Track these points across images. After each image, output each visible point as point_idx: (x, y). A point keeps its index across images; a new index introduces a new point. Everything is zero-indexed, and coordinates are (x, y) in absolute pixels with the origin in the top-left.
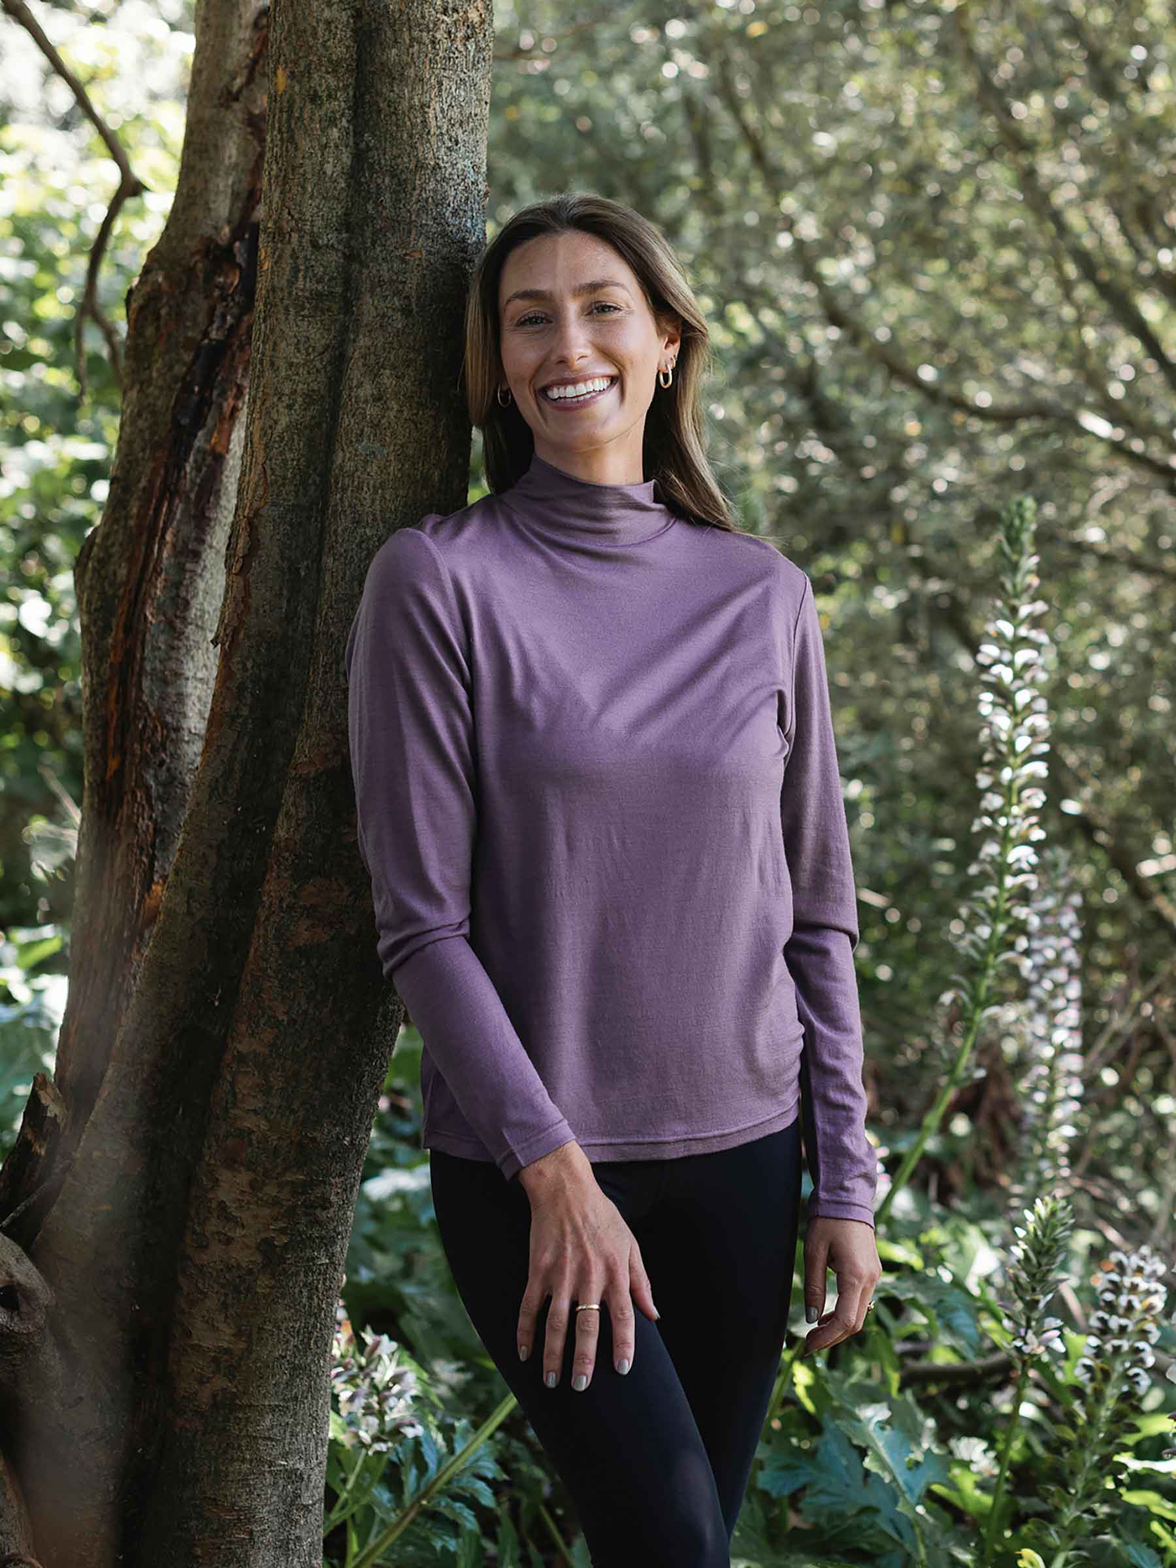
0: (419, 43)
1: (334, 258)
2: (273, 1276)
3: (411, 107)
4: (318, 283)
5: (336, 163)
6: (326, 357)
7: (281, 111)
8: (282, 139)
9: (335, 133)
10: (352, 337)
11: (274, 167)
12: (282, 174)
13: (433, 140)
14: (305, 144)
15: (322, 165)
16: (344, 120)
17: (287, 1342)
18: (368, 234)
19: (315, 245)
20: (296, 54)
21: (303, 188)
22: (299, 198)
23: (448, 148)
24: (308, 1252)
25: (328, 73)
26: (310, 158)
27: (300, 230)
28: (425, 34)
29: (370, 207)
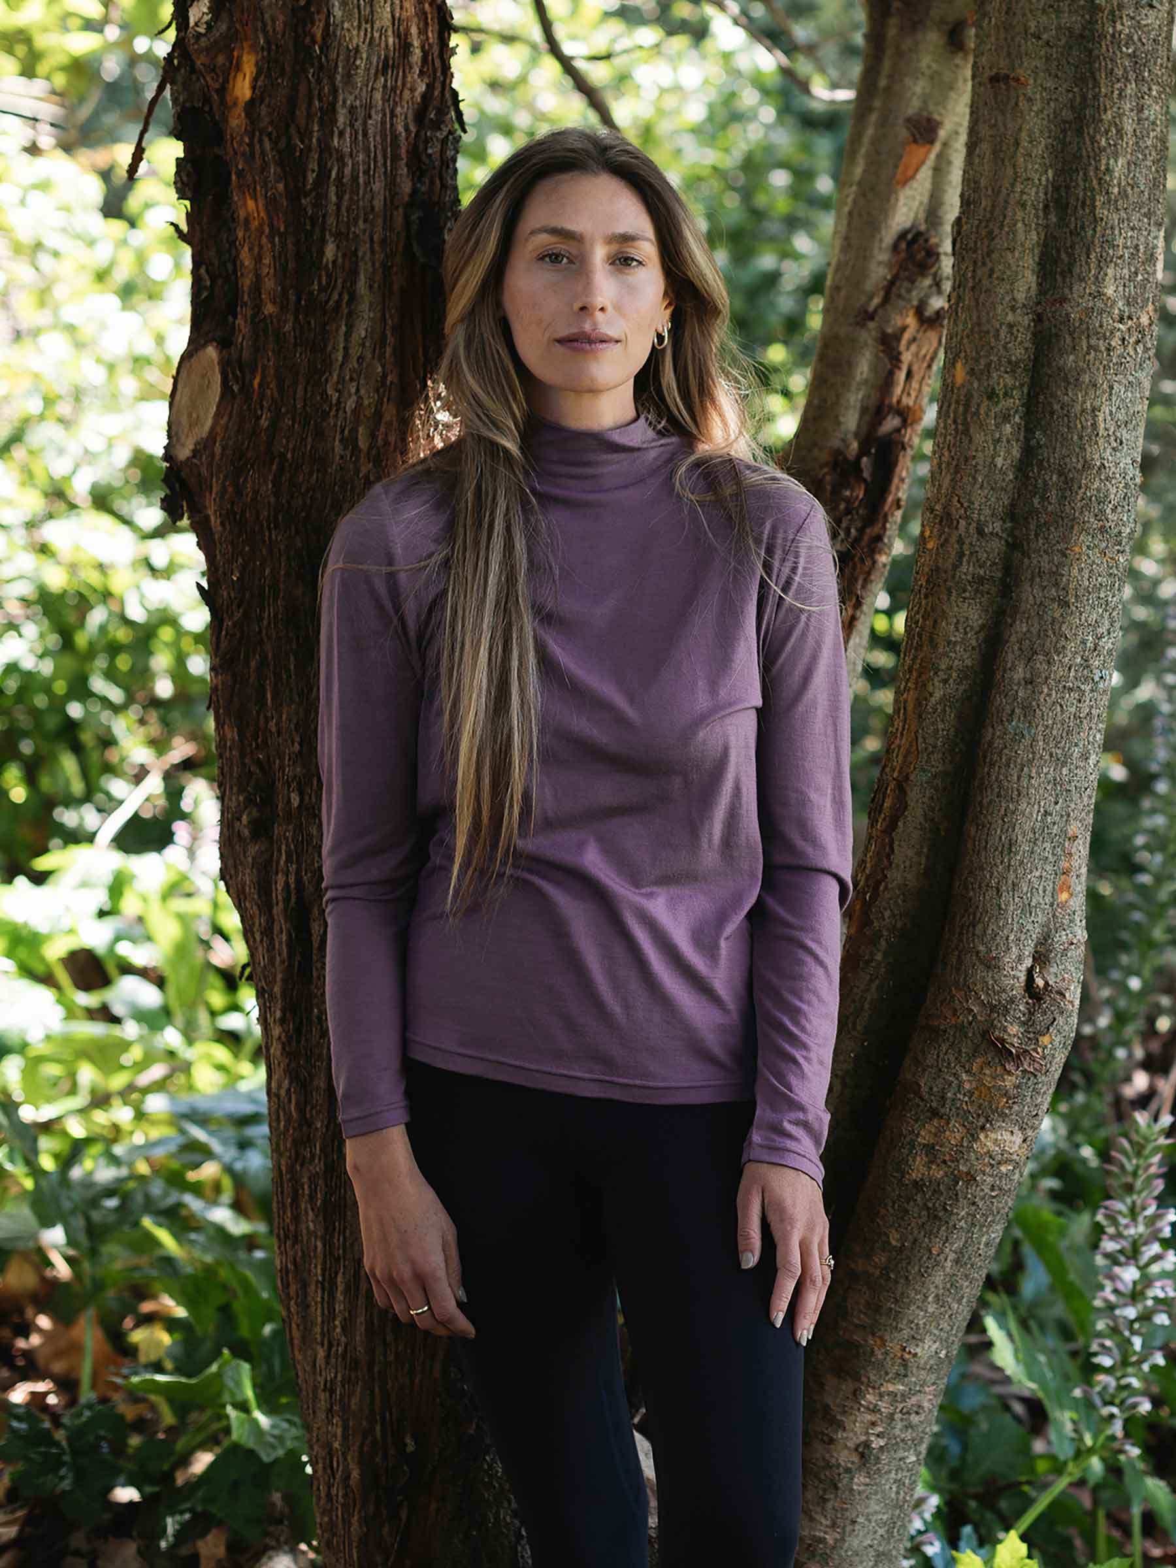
0: (1095, 351)
1: (996, 546)
2: (869, 1475)
3: (1083, 411)
4: (980, 567)
5: (1006, 458)
6: (982, 635)
7: (957, 402)
8: (956, 430)
9: (1008, 428)
10: (1009, 620)
11: (946, 454)
12: (954, 463)
13: (1101, 441)
14: (979, 437)
15: (993, 457)
16: (1017, 417)
17: (875, 1532)
18: (1032, 527)
19: (980, 532)
20: (977, 353)
21: (974, 478)
22: (969, 488)
23: (1113, 449)
24: (901, 1454)
25: (1007, 372)
26: (983, 451)
27: (967, 518)
28: (1101, 342)
29: (1036, 501)
